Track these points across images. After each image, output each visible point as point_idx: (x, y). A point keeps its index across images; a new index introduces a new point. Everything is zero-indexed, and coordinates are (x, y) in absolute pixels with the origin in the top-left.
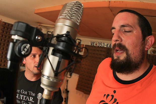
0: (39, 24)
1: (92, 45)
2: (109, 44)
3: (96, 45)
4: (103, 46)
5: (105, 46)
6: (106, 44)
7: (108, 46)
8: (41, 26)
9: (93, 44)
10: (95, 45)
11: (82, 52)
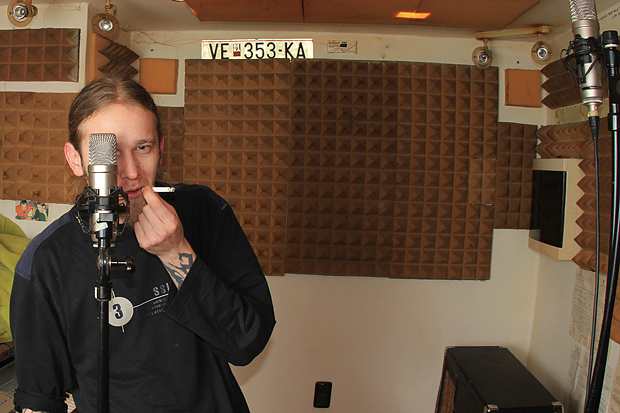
2: (296, 45)
3: (237, 54)
6: (281, 45)
11: (174, 92)
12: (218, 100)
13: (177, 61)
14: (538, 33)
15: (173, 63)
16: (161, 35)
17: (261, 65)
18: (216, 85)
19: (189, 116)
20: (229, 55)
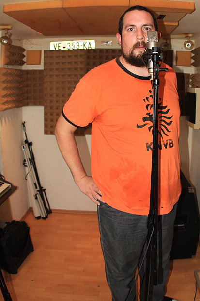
1: (57, 49)
2: (88, 43)
3: (64, 47)
4: (78, 47)
5: (82, 48)
7: (87, 46)
9: (59, 47)
11: (40, 64)
12: (56, 66)
14: (188, 37)
16: (34, 41)
18: (55, 60)
19: (45, 73)
20: (61, 48)
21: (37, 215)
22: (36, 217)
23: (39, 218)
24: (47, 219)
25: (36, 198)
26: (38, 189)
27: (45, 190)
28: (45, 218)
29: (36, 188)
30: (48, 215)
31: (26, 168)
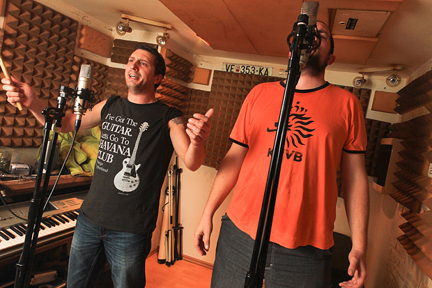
0: (123, 16)
1: (229, 71)
2: (265, 69)
3: (238, 70)
4: (253, 72)
5: (257, 73)
6: (258, 69)
7: (263, 72)
8: (130, 20)
9: (232, 69)
10: (235, 71)
11: (208, 85)
12: (225, 90)
13: (211, 71)
14: (394, 70)
15: (208, 72)
16: (206, 58)
17: (247, 76)
18: (226, 83)
19: (211, 96)
20: (234, 71)
21: (162, 257)
22: (158, 260)
23: (162, 262)
24: (171, 266)
25: (167, 235)
26: (174, 225)
27: (182, 228)
28: (170, 264)
29: (171, 223)
30: (175, 261)
31: (167, 197)
